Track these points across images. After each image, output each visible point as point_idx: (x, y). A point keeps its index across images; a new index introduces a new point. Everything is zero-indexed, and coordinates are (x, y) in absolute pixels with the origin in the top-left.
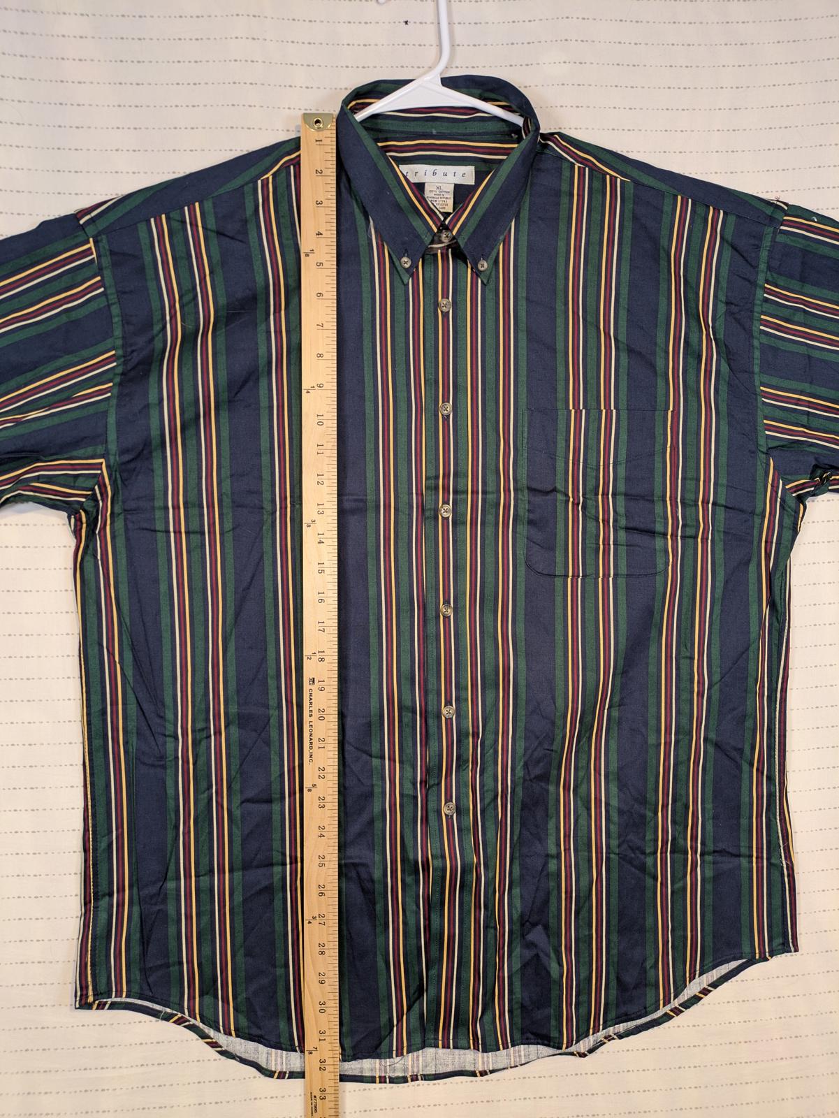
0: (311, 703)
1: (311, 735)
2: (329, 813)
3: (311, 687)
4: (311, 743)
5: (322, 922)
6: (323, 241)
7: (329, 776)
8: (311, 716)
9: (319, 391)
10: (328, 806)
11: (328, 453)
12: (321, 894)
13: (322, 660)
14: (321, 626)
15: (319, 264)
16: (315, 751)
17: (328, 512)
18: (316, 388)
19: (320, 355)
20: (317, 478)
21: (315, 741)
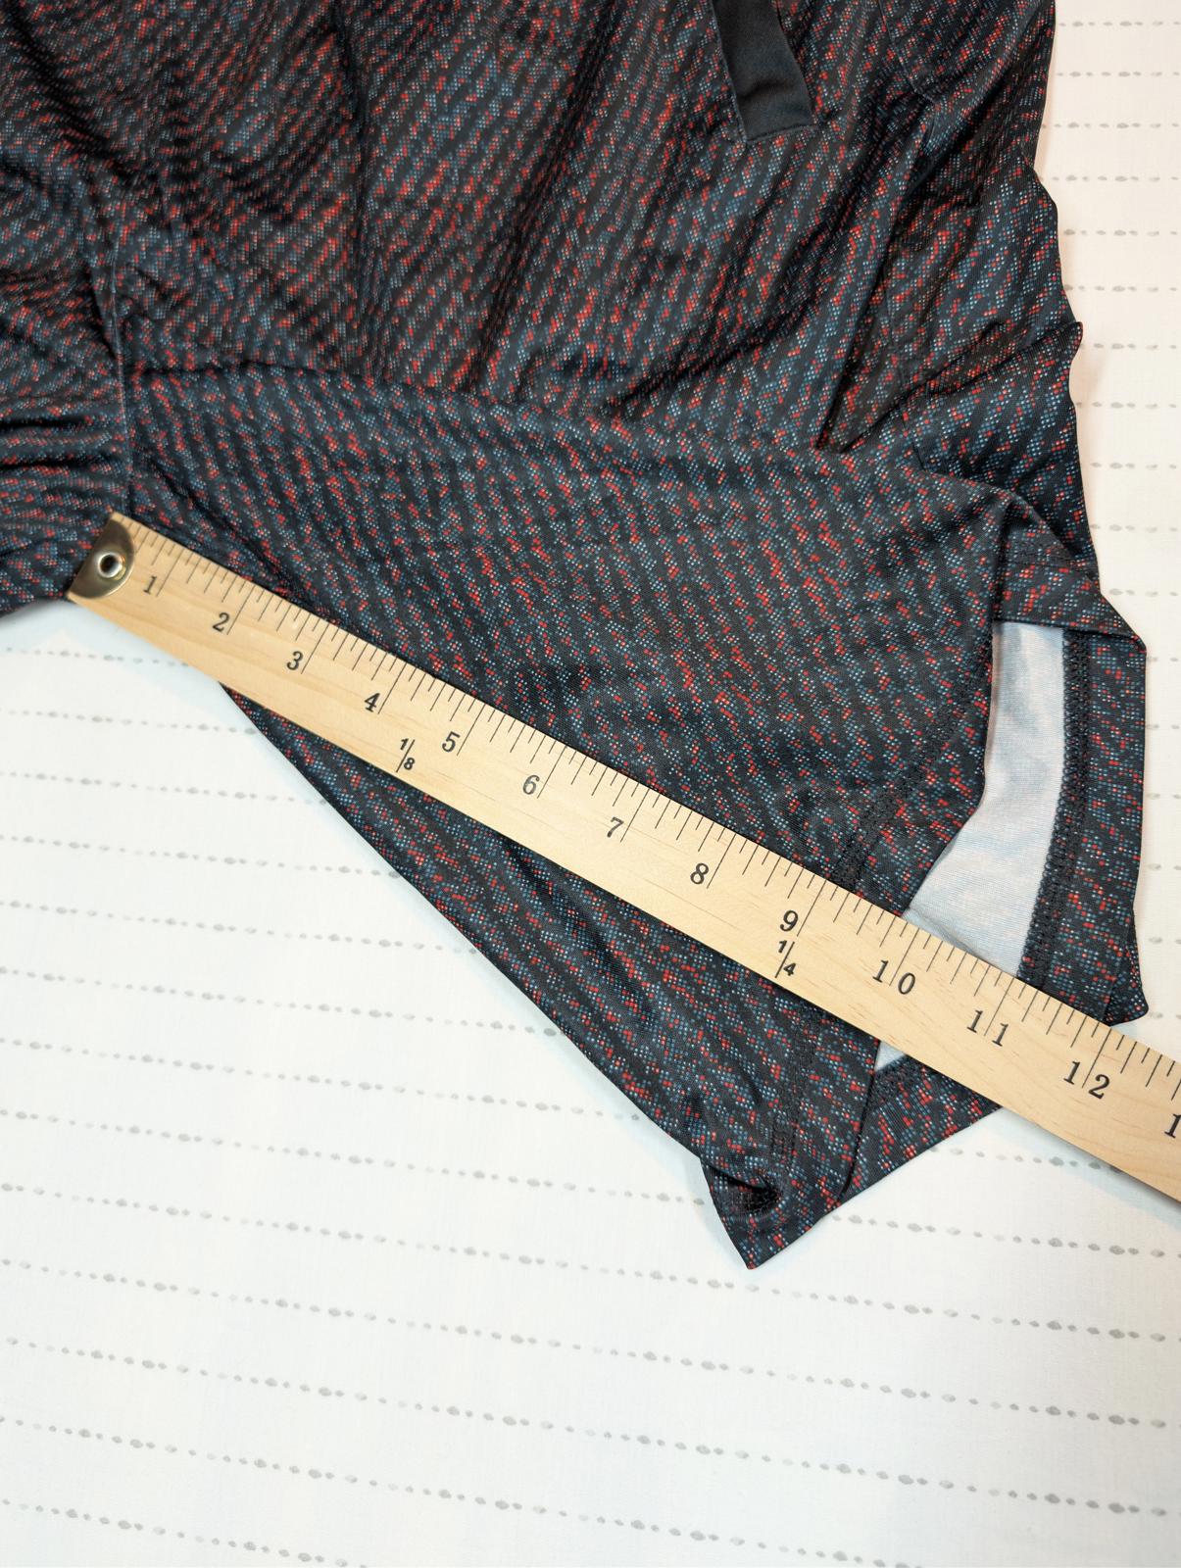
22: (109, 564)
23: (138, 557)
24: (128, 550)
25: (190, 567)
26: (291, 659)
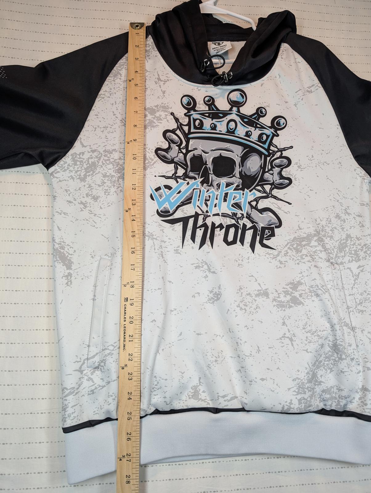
0: (125, 313)
1: (125, 333)
2: (135, 384)
3: (125, 303)
4: (125, 338)
5: (128, 459)
6: (138, 75)
7: (135, 359)
8: (125, 321)
9: (134, 142)
10: (135, 379)
11: (138, 173)
12: (129, 439)
13: (132, 287)
14: (132, 267)
15: (136, 85)
16: (127, 343)
17: (138, 204)
18: (133, 141)
19: (135, 126)
20: (132, 187)
21: (127, 337)
22: (137, 26)
23: (140, 30)
24: (140, 28)
25: (143, 38)
26: (137, 58)
